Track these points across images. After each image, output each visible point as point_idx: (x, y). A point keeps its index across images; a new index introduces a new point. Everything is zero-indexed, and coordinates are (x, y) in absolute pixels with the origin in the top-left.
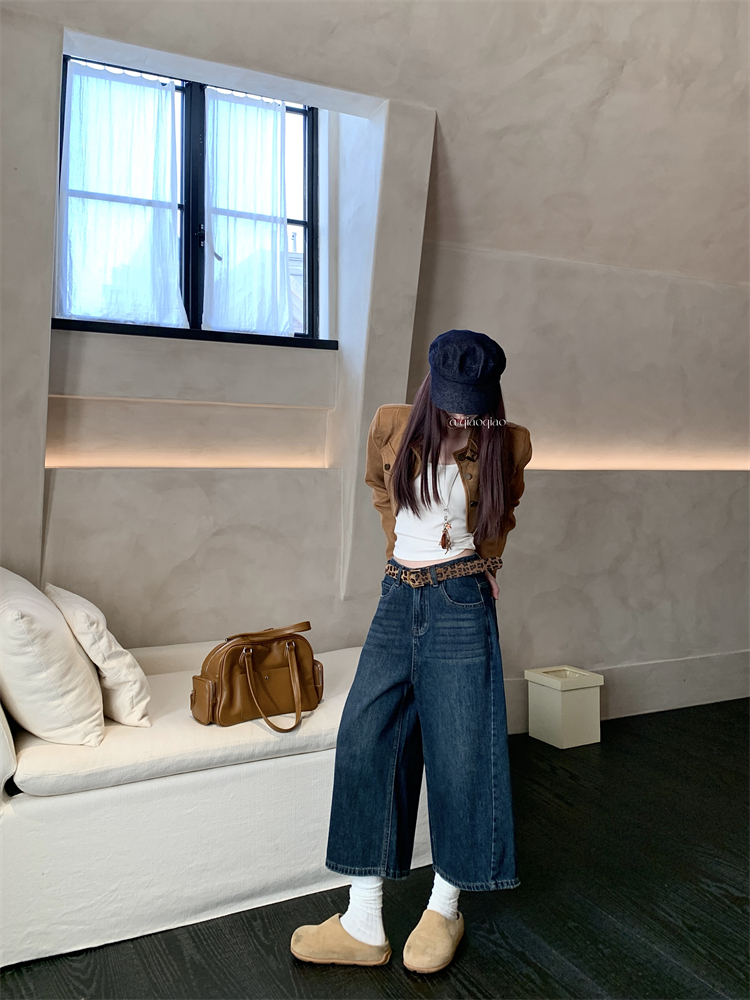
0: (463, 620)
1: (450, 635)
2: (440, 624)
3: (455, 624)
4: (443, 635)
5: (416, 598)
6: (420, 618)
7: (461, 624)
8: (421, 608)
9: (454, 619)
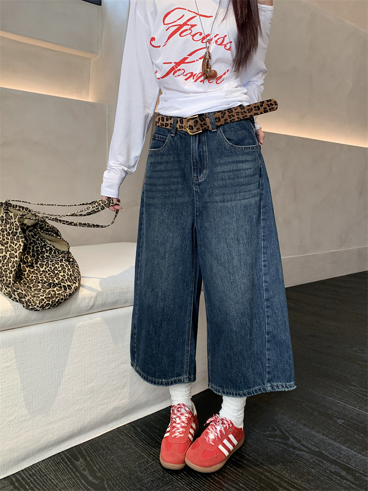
0: (242, 162)
1: (230, 179)
2: (219, 169)
3: (234, 167)
4: (222, 179)
5: (194, 145)
6: (199, 165)
7: (241, 166)
8: (200, 156)
9: (233, 162)
